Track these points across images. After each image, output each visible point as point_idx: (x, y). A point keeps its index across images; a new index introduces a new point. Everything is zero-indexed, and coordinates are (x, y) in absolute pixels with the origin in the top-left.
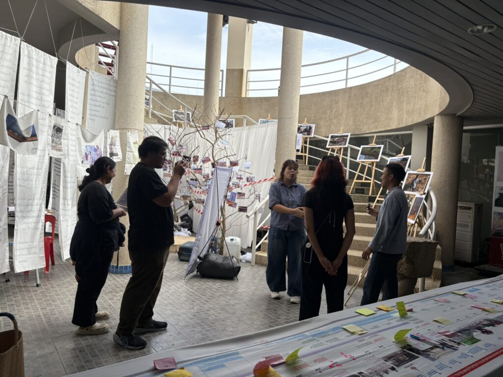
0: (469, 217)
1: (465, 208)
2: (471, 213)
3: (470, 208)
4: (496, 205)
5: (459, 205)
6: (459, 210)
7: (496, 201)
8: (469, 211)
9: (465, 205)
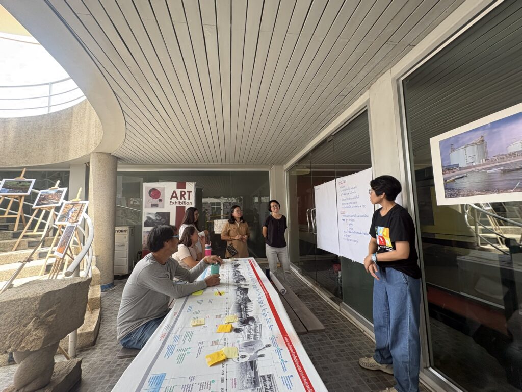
0: (125, 238)
1: (122, 231)
2: (127, 234)
3: (125, 231)
4: (145, 226)
5: (116, 229)
6: (116, 233)
7: (145, 223)
8: (125, 233)
9: (121, 229)
